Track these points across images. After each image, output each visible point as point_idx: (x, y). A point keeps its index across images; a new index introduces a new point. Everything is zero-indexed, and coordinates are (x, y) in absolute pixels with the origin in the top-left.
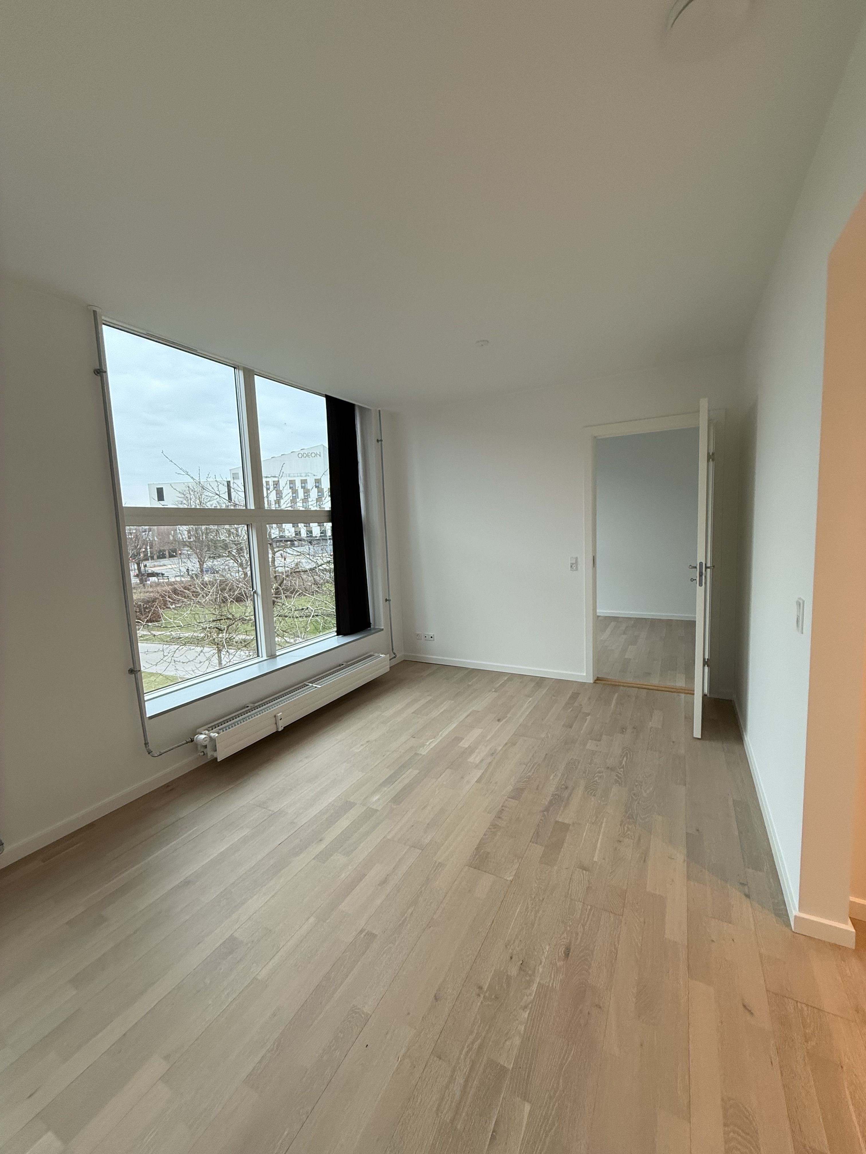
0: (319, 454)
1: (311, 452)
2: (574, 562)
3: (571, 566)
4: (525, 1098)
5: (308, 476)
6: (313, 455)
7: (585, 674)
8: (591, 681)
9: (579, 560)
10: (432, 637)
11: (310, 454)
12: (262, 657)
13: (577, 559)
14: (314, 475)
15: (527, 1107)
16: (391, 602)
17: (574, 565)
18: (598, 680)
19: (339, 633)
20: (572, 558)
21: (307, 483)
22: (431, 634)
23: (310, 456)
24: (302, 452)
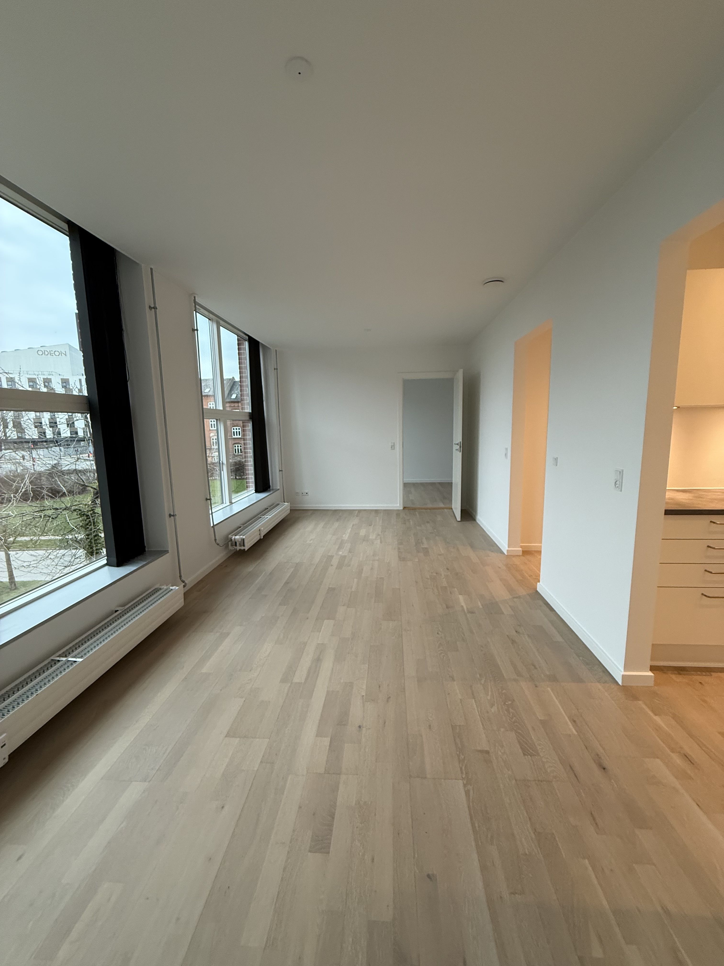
0: (64, 353)
1: (54, 350)
2: (393, 445)
3: (391, 447)
4: (454, 588)
5: (52, 375)
6: (57, 353)
7: (398, 505)
8: (402, 508)
9: (395, 443)
10: (307, 493)
11: (53, 352)
12: (226, 503)
13: (394, 443)
14: (60, 375)
15: (456, 589)
16: (283, 472)
17: (393, 447)
18: (404, 508)
19: (257, 491)
20: (392, 443)
21: (51, 382)
22: (307, 491)
23: (53, 354)
24: (42, 349)
